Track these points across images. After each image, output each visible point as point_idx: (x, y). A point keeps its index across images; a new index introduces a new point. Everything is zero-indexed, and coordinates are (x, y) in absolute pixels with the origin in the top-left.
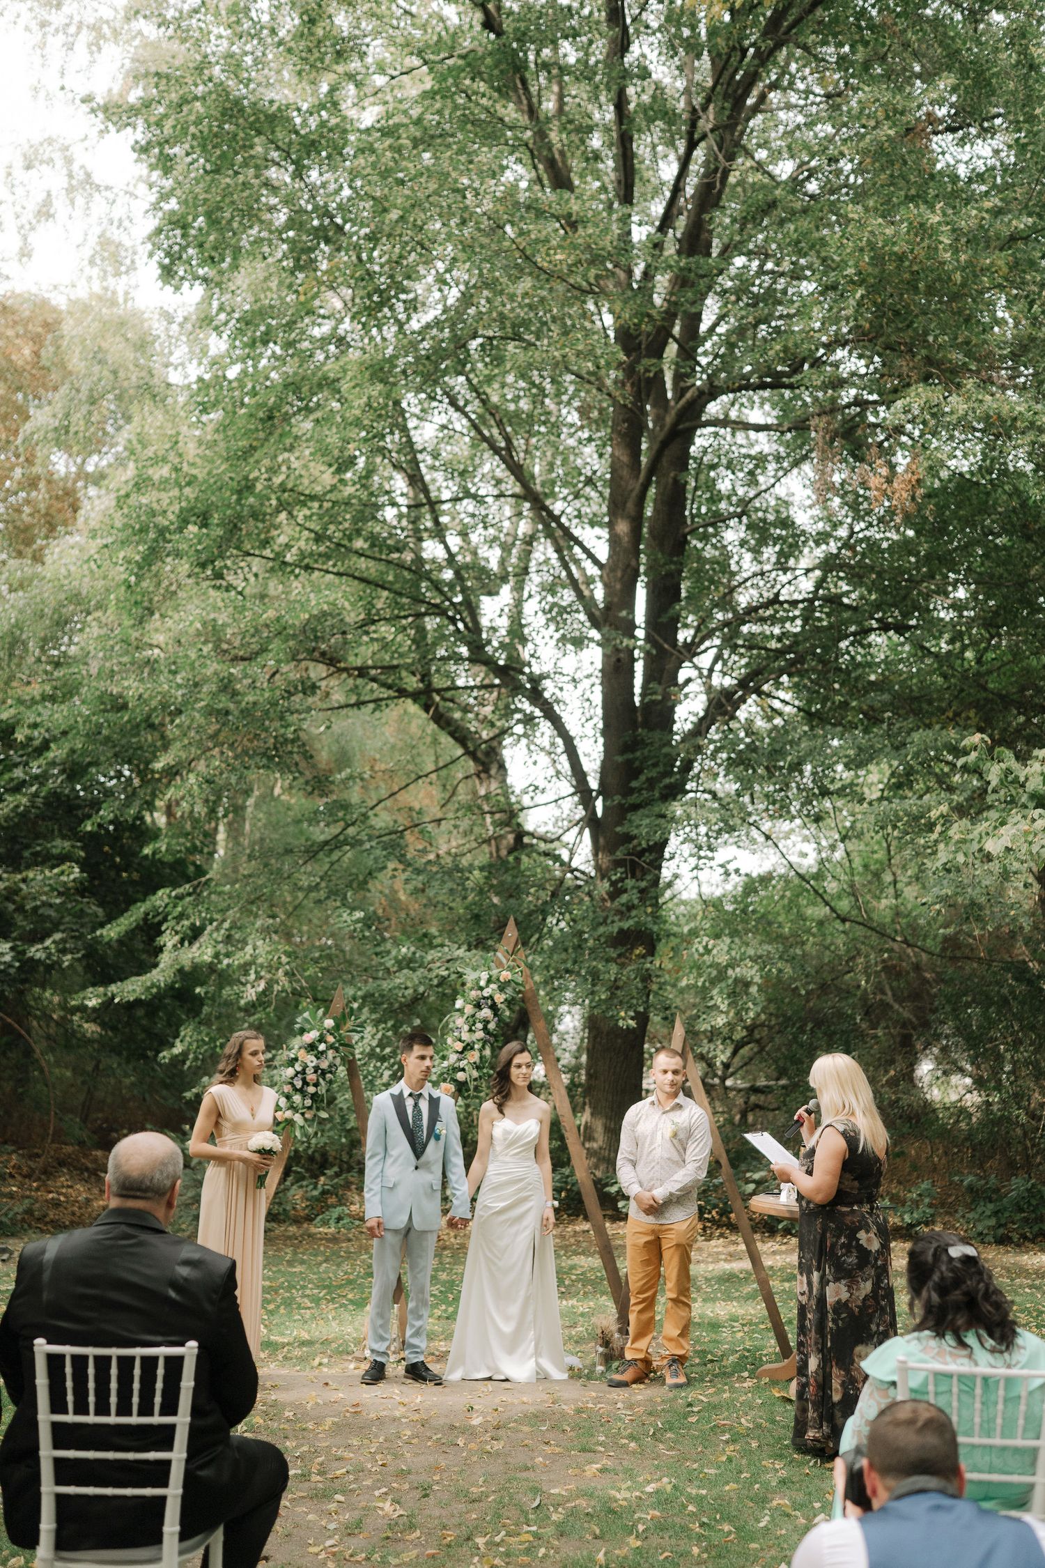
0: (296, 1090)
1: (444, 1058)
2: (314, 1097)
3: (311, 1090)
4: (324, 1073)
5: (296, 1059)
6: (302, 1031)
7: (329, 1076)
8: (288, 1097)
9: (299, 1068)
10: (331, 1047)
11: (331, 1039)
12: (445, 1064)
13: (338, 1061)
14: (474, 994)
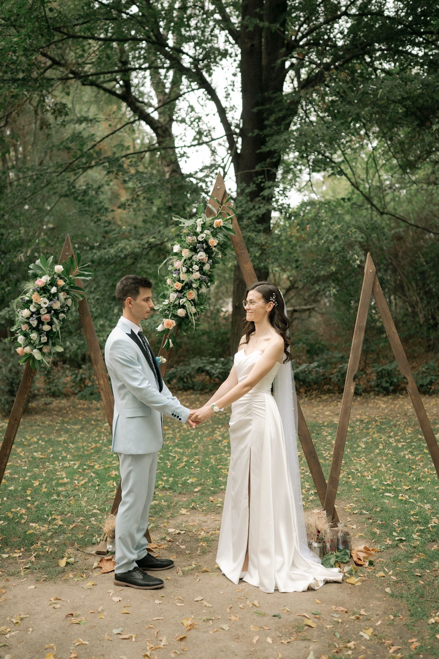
0: (32, 329)
1: (165, 297)
2: (49, 334)
3: (46, 328)
4: (57, 313)
5: (30, 301)
6: (35, 276)
7: (62, 315)
8: (26, 335)
9: (33, 309)
10: (62, 289)
11: (61, 283)
12: (166, 302)
13: (69, 302)
14: (189, 239)
